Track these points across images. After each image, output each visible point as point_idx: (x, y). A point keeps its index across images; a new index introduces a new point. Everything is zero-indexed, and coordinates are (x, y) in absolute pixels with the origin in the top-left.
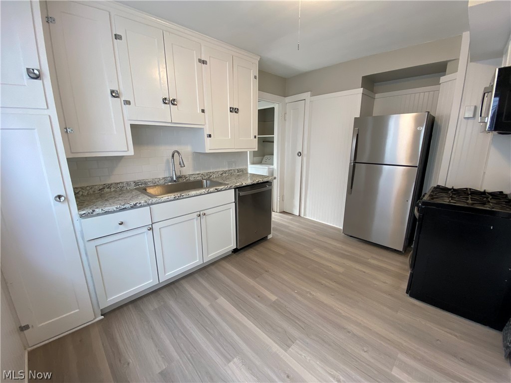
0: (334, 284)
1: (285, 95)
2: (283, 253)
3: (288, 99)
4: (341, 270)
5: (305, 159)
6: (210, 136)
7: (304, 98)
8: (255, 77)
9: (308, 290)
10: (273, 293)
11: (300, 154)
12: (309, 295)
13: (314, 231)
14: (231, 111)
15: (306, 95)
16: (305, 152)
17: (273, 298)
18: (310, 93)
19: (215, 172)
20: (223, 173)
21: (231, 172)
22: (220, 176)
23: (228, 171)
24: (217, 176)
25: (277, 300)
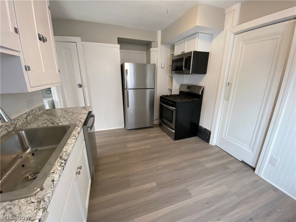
0: (157, 154)
2: (118, 159)
6: (28, 68)
7: (75, 41)
9: (156, 165)
11: (80, 86)
14: (39, 39)
16: (85, 84)
18: (80, 38)
19: (19, 117)
20: (27, 116)
21: (34, 112)
22: (25, 120)
23: (31, 112)
24: (23, 121)
25: (156, 183)
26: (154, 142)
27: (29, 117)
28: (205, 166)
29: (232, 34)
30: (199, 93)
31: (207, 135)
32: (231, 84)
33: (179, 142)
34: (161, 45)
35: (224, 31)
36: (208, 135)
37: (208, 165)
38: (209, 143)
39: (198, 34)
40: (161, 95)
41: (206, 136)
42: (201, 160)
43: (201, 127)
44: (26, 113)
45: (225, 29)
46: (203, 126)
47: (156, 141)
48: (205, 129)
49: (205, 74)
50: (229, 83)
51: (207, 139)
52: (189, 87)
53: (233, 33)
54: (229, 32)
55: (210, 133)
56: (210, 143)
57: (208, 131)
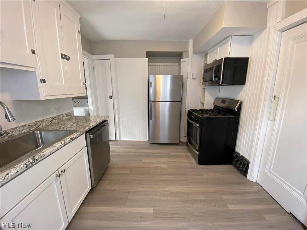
0: (170, 176)
1: (92, 53)
2: (127, 172)
3: (95, 57)
4: (165, 166)
5: (115, 101)
6: (44, 81)
7: (109, 58)
8: (79, 31)
9: (163, 189)
10: (147, 207)
11: (111, 97)
12: (166, 192)
13: (133, 148)
14: (62, 57)
15: (111, 56)
16: (115, 96)
17: (150, 210)
18: (113, 55)
19: (44, 120)
20: (52, 120)
21: (60, 117)
22: (49, 123)
23: (57, 117)
24: (47, 124)
25: (154, 210)
26: (173, 161)
27: (54, 121)
28: (228, 207)
29: (277, 32)
30: (235, 109)
31: (244, 165)
32: (279, 98)
33: (203, 168)
34: (193, 55)
35: (267, 30)
36: (246, 165)
37: (231, 207)
38: (246, 177)
39: (230, 37)
40: (189, 109)
41: (243, 167)
42: (224, 197)
43: (238, 153)
44: (52, 117)
45: (268, 27)
46: (240, 153)
47: (175, 162)
48: (242, 157)
49: (244, 85)
50: (275, 97)
51: (243, 171)
52: (224, 101)
53: (279, 31)
54: (273, 30)
55: (248, 163)
56: (248, 177)
57: (246, 160)
